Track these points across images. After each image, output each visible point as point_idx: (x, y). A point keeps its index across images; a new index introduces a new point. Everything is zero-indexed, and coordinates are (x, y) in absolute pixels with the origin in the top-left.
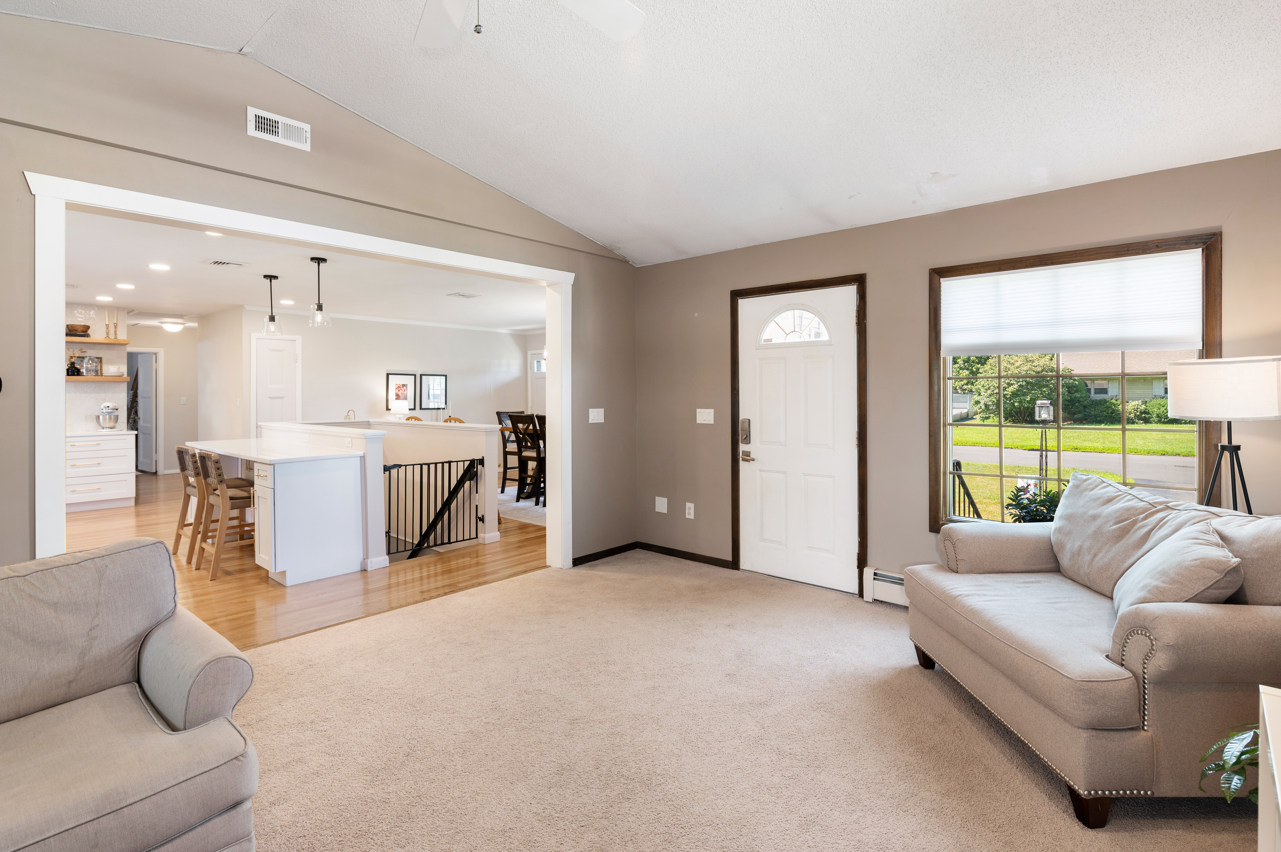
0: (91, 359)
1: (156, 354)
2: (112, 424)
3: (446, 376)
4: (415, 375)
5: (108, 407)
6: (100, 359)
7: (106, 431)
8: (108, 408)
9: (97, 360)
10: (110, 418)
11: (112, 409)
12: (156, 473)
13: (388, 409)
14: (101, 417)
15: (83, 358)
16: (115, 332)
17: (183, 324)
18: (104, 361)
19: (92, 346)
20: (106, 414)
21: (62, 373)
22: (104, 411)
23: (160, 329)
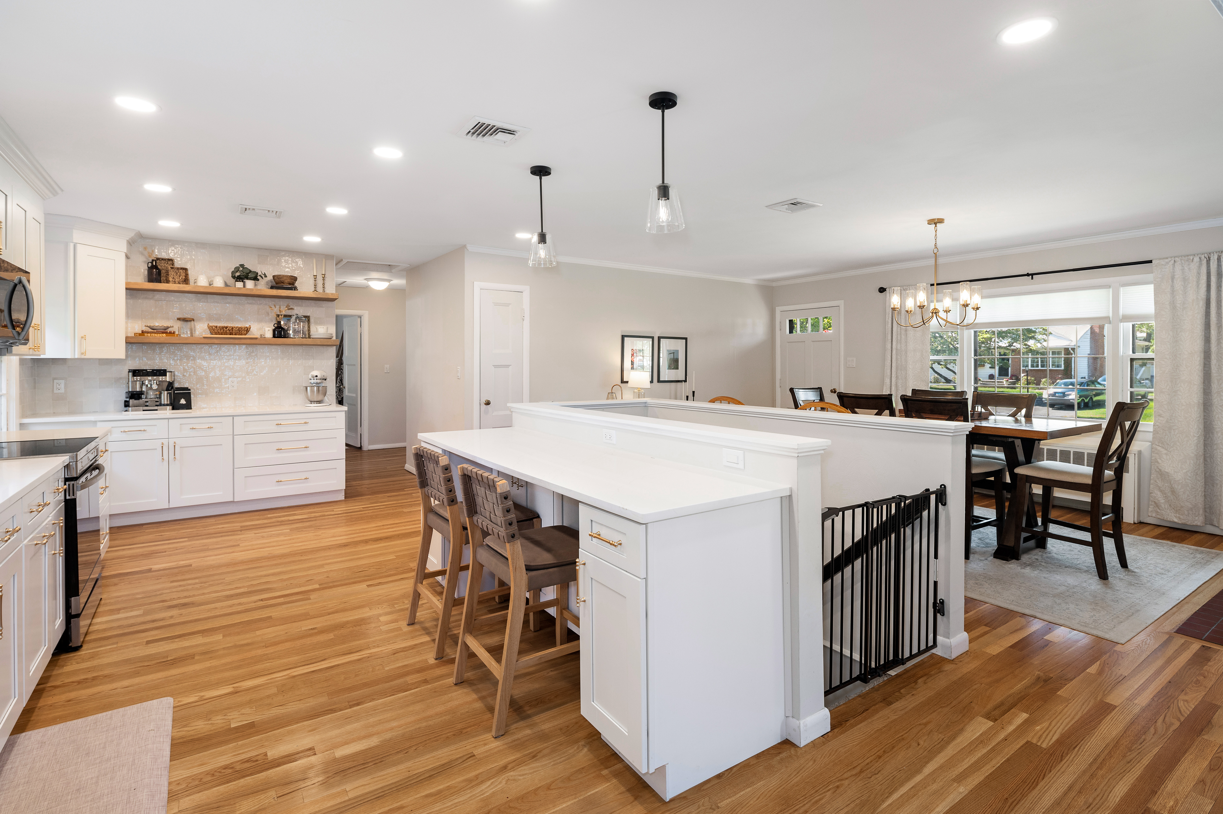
0: (298, 317)
1: (360, 317)
2: (320, 398)
3: (686, 339)
4: (652, 338)
5: (317, 376)
6: (308, 318)
7: (314, 407)
8: (316, 378)
9: (304, 319)
10: (318, 390)
11: (320, 379)
12: (360, 448)
13: (623, 382)
14: (309, 388)
15: (290, 316)
16: (324, 284)
17: (389, 281)
18: (312, 320)
19: (300, 301)
20: (314, 385)
21: (269, 334)
22: (312, 381)
23: (365, 288)
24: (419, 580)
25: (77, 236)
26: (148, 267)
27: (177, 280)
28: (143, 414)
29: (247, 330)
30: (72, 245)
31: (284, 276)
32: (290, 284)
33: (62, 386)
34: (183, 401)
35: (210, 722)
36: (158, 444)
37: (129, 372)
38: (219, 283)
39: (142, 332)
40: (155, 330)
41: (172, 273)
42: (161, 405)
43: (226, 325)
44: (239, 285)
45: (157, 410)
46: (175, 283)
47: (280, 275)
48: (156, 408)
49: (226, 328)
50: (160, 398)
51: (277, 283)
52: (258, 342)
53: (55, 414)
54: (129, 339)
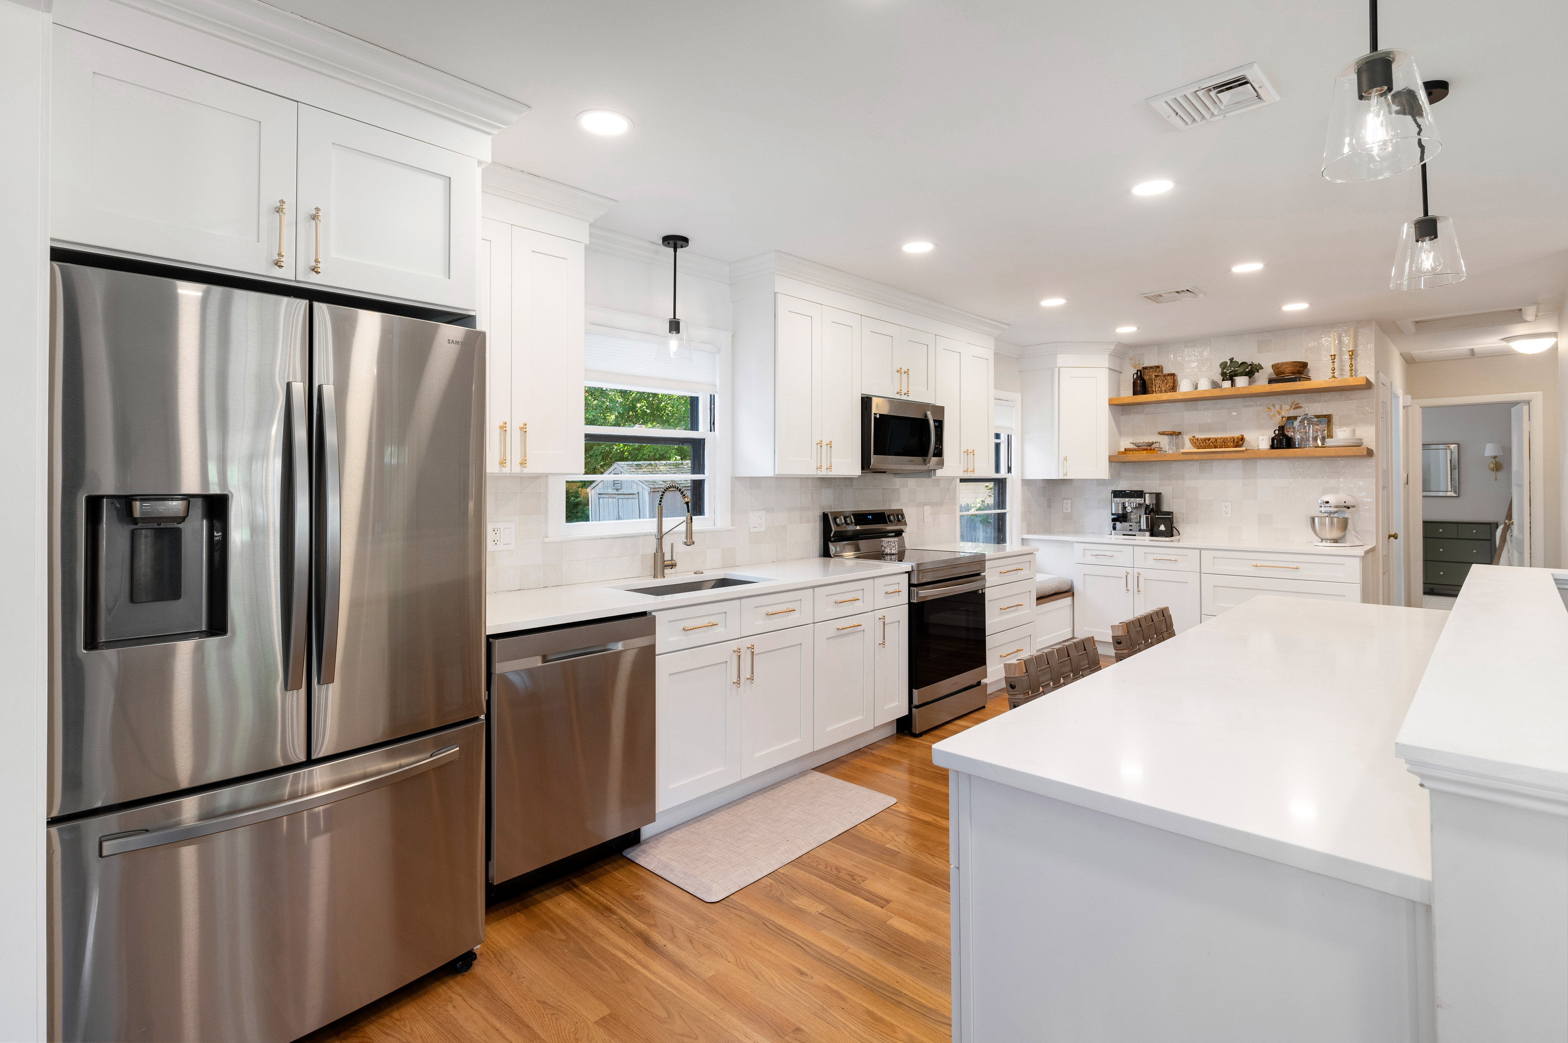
0: (1311, 419)
1: (1528, 403)
2: (1335, 534)
5: (1327, 502)
6: (1329, 418)
7: (1328, 548)
8: (1326, 505)
9: (1316, 420)
10: (1332, 523)
11: (1336, 507)
14: (1316, 519)
15: (1298, 418)
16: (1352, 366)
18: (1335, 420)
19: (1316, 396)
20: (1326, 515)
21: (1268, 445)
22: (1323, 509)
23: (1509, 355)
25: (1063, 360)
26: (1134, 379)
27: (1163, 388)
28: (1124, 539)
29: (1239, 442)
30: (1057, 369)
31: (1283, 364)
32: (1293, 373)
33: (1069, 505)
34: (1162, 528)
36: (1122, 572)
37: (1112, 493)
38: (1204, 385)
39: (1125, 450)
40: (1139, 448)
41: (1158, 381)
42: (1140, 530)
43: (1208, 437)
44: (1227, 384)
45: (1135, 535)
46: (1161, 392)
47: (1278, 364)
48: (1137, 533)
49: (1209, 439)
50: (1140, 522)
51: (1277, 375)
52: (1255, 456)
53: (1064, 532)
54: (1112, 459)
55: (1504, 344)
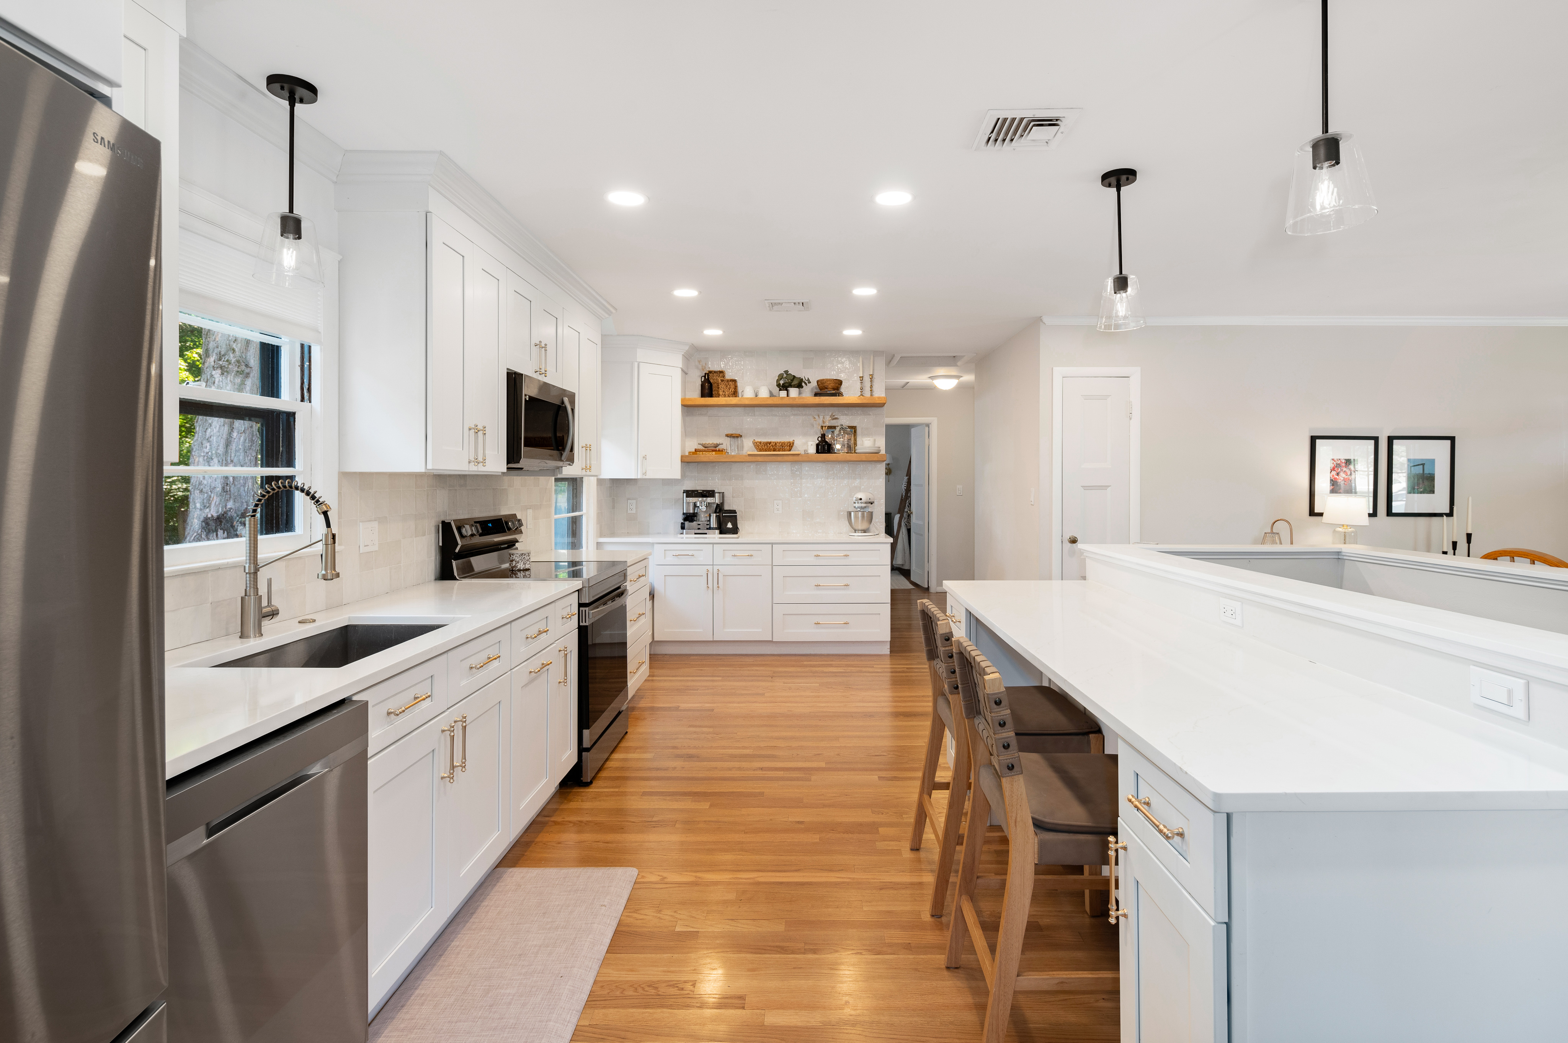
0: (843, 428)
1: (928, 425)
2: (864, 526)
3: (1452, 439)
4: (1376, 439)
5: (861, 499)
6: (854, 429)
7: (858, 537)
8: (860, 501)
9: (849, 430)
10: (863, 516)
11: (866, 503)
12: (928, 587)
13: (1312, 513)
14: (852, 513)
15: (835, 427)
16: (871, 386)
17: (958, 377)
18: (859, 431)
19: (845, 410)
20: (859, 509)
21: (812, 450)
22: (857, 505)
23: (932, 389)
24: (925, 790)
25: (641, 355)
26: (702, 382)
27: (727, 393)
28: (695, 538)
29: (790, 446)
30: (637, 364)
31: (828, 380)
32: (834, 389)
33: (634, 505)
34: (730, 525)
35: (659, 915)
36: (702, 570)
37: (684, 493)
38: (764, 393)
39: (695, 451)
40: (707, 448)
41: (722, 386)
42: (710, 528)
43: (769, 441)
44: (783, 393)
45: (706, 534)
46: (725, 396)
47: (823, 380)
48: (706, 531)
49: (770, 443)
50: (709, 521)
51: (821, 390)
52: (800, 459)
53: (629, 534)
54: (684, 458)
55: (930, 380)
